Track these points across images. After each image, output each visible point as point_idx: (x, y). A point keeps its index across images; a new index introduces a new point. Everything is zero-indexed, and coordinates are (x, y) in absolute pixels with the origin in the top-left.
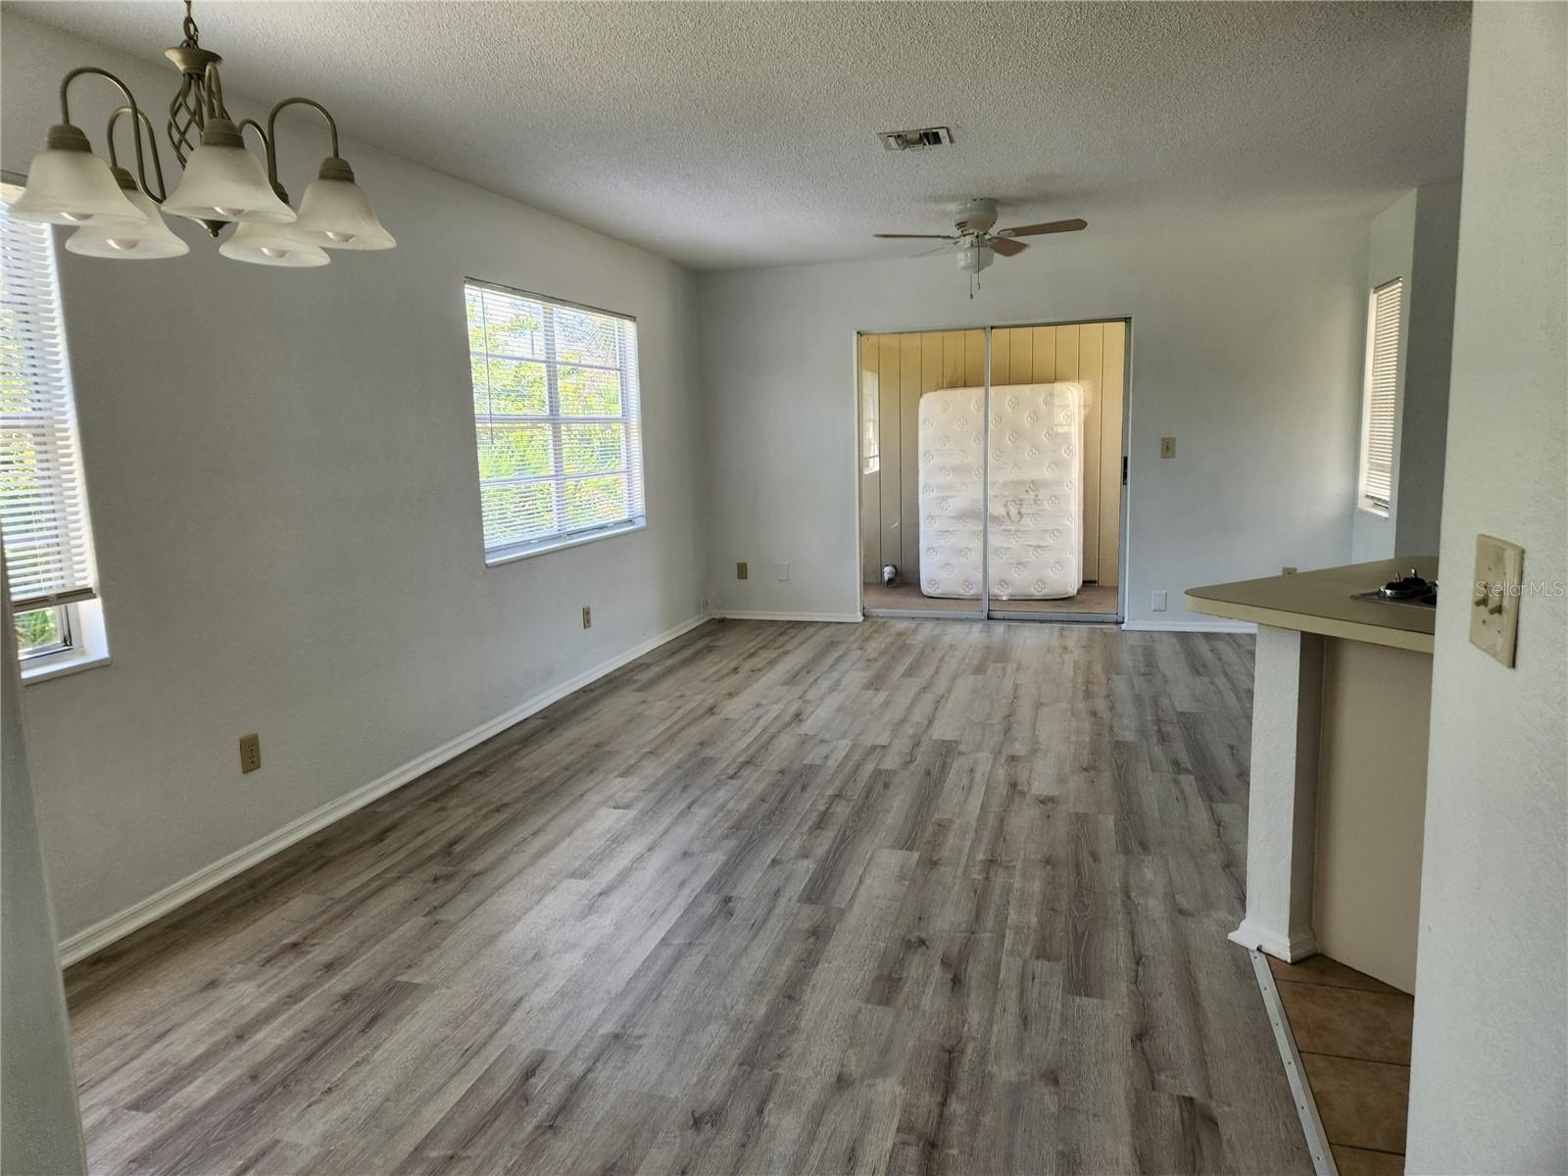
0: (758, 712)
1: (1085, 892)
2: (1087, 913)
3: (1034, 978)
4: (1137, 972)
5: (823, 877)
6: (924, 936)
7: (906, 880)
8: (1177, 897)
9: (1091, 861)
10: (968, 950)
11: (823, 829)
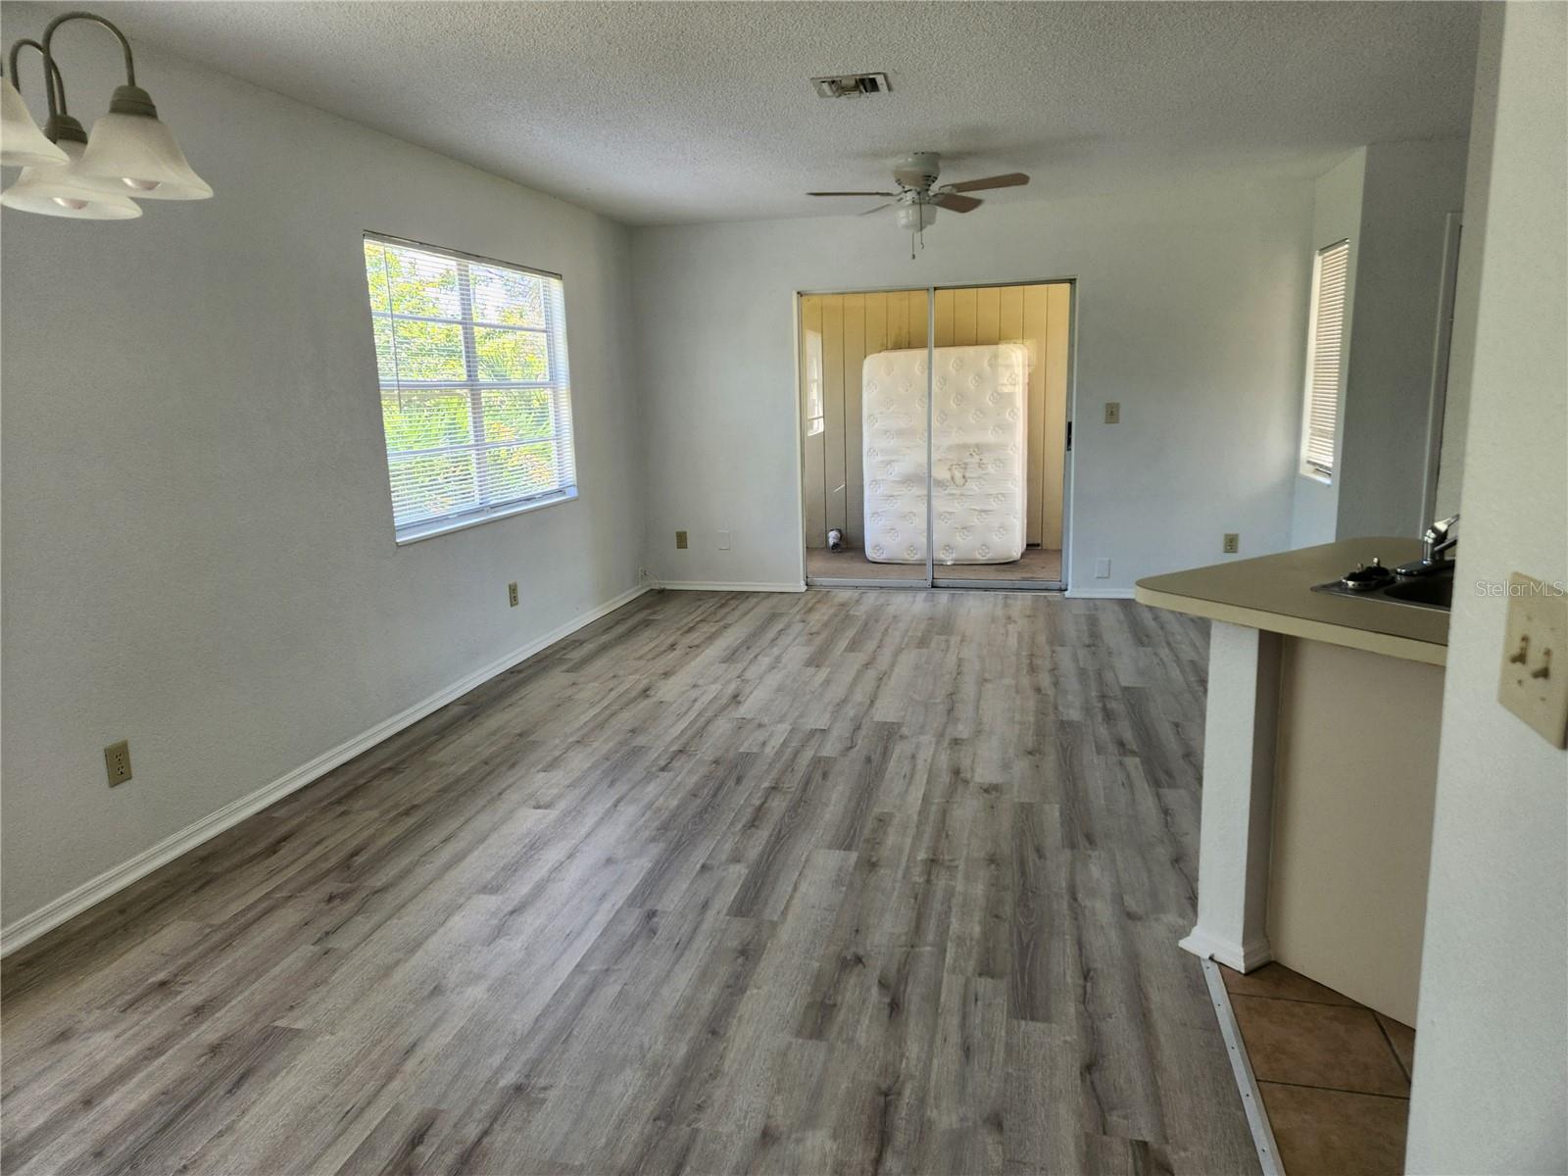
0: (694, 694)
1: (1030, 894)
2: (1032, 920)
3: (976, 1000)
4: (1085, 987)
5: (756, 884)
6: (861, 952)
7: (843, 886)
8: (1126, 897)
9: (1036, 859)
10: (907, 968)
11: (757, 827)
